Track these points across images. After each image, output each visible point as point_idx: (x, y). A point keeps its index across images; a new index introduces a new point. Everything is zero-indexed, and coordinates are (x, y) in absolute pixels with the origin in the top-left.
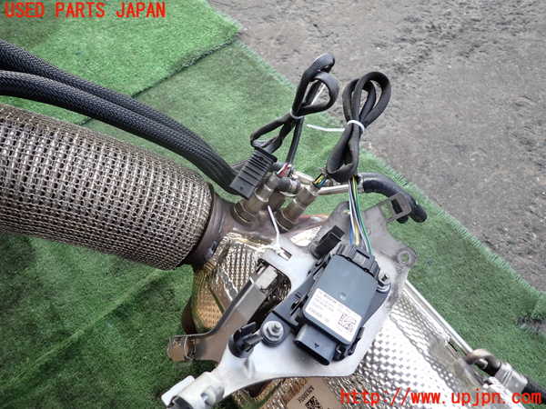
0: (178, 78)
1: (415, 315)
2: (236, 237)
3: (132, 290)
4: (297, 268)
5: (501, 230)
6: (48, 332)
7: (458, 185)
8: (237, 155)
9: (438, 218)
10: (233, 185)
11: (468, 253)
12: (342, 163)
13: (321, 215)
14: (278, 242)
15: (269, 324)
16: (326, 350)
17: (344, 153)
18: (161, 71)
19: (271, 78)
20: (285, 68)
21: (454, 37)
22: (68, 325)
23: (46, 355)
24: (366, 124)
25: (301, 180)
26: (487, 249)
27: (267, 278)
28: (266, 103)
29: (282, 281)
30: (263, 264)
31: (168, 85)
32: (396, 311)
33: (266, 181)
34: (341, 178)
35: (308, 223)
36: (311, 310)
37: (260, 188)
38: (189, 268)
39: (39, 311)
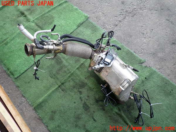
0: (79, 28)
1: (118, 61)
2: (95, 54)
3: (79, 65)
4: (104, 57)
5: (137, 50)
6: (68, 72)
7: (130, 43)
8: (94, 43)
9: (127, 49)
10: (95, 48)
11: (131, 54)
12: (108, 43)
13: (106, 50)
14: (101, 54)
15: (101, 62)
16: (107, 64)
17: (108, 42)
18: (75, 27)
19: (96, 26)
20: (98, 24)
21: (131, 13)
22: (71, 71)
23: (68, 75)
24: (111, 38)
25: (103, 46)
26: (135, 53)
27: (100, 58)
28: (95, 31)
29: (102, 58)
30: (100, 57)
31: (77, 30)
32: (116, 61)
33: (99, 47)
34: (108, 45)
35: (104, 52)
36: (105, 60)
37: (98, 48)
38: (89, 59)
39: (66, 69)
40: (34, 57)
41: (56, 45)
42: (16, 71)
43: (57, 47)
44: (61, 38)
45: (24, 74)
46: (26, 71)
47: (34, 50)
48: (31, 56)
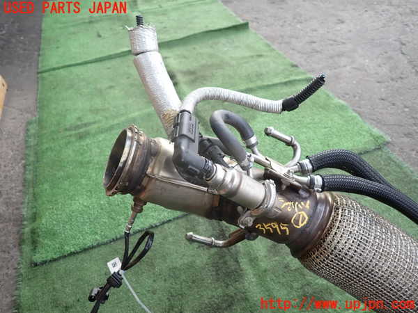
40: (138, 207)
41: (279, 190)
42: (53, 234)
43: (281, 200)
44: (321, 163)
45: (73, 259)
46: (85, 250)
47: (149, 170)
48: (118, 197)
